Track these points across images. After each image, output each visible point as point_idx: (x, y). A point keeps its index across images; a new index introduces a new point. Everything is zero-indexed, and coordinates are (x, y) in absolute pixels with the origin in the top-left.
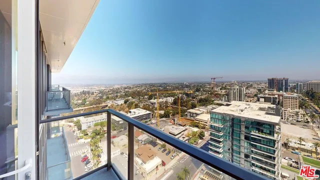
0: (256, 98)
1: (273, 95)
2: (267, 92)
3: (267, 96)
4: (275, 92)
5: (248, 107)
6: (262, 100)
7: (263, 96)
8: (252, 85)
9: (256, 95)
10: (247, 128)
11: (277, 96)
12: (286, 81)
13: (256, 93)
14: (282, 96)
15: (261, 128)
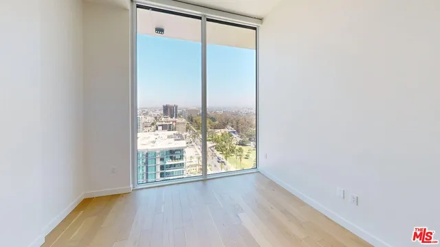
0: (153, 127)
1: (168, 122)
2: (163, 119)
3: (164, 123)
4: (169, 119)
5: (157, 137)
6: (160, 128)
7: (160, 124)
8: (147, 112)
9: (153, 124)
10: (162, 159)
11: (171, 123)
12: (176, 107)
13: (153, 122)
14: (175, 122)
15: (174, 156)
